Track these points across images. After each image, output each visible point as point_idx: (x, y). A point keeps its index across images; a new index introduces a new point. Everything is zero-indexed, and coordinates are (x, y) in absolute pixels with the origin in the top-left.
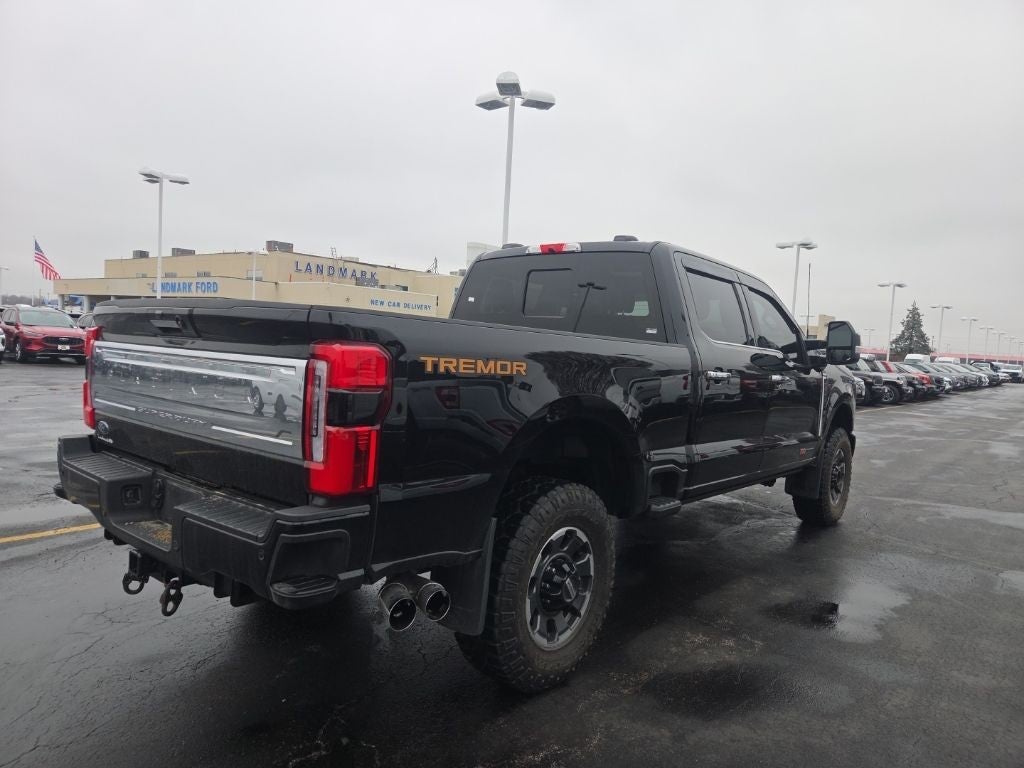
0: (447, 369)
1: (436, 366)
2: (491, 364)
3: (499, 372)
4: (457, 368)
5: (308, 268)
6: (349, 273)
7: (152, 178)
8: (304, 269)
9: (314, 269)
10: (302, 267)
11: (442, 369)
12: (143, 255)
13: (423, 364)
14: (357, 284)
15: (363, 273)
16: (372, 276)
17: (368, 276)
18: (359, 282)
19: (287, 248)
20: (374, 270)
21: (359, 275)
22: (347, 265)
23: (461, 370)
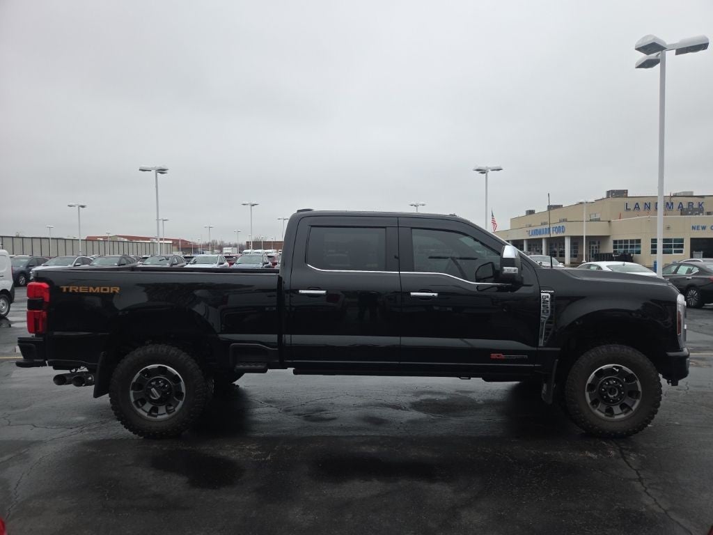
0: (73, 291)
1: (68, 289)
2: (98, 288)
3: (102, 291)
4: (78, 290)
5: (637, 207)
6: (676, 206)
7: (482, 171)
8: (632, 208)
9: (642, 206)
10: (631, 206)
11: (71, 291)
12: (531, 212)
13: (63, 289)
14: (681, 214)
15: (690, 204)
16: (700, 205)
17: (696, 206)
18: (683, 212)
19: (622, 194)
20: (701, 200)
21: (685, 206)
22: (674, 200)
23: (81, 291)
